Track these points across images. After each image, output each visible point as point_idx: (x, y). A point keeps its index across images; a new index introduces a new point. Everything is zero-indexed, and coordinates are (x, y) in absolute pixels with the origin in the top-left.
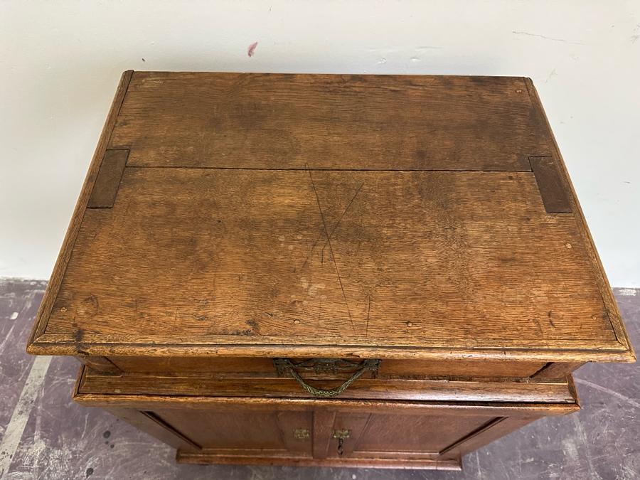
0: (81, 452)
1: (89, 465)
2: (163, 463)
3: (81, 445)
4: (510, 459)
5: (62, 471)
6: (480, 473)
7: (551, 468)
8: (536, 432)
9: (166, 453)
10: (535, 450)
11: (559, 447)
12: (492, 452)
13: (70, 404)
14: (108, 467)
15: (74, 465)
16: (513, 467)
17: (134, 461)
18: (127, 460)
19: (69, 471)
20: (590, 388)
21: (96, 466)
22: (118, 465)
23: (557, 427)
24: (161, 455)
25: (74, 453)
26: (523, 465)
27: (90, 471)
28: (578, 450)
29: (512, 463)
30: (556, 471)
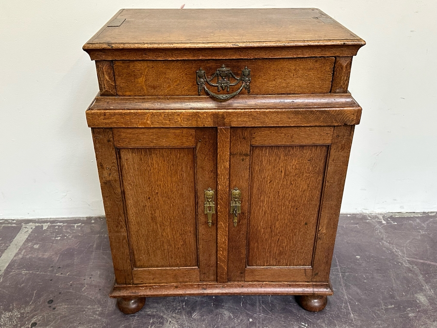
0: (28, 313)
1: (33, 321)
2: (95, 318)
3: (28, 309)
4: (375, 306)
5: (10, 325)
6: (352, 315)
7: (408, 310)
8: (392, 290)
9: (98, 311)
10: (394, 301)
11: (413, 298)
12: (360, 303)
13: (22, 285)
14: (49, 321)
15: (21, 321)
16: (378, 310)
17: (71, 317)
18: (65, 317)
19: (16, 325)
20: (429, 265)
21: (39, 321)
22: (58, 320)
23: (408, 287)
24: (94, 313)
25: (21, 314)
26: (386, 310)
27: (34, 324)
28: (428, 300)
29: (377, 308)
30: (414, 312)
